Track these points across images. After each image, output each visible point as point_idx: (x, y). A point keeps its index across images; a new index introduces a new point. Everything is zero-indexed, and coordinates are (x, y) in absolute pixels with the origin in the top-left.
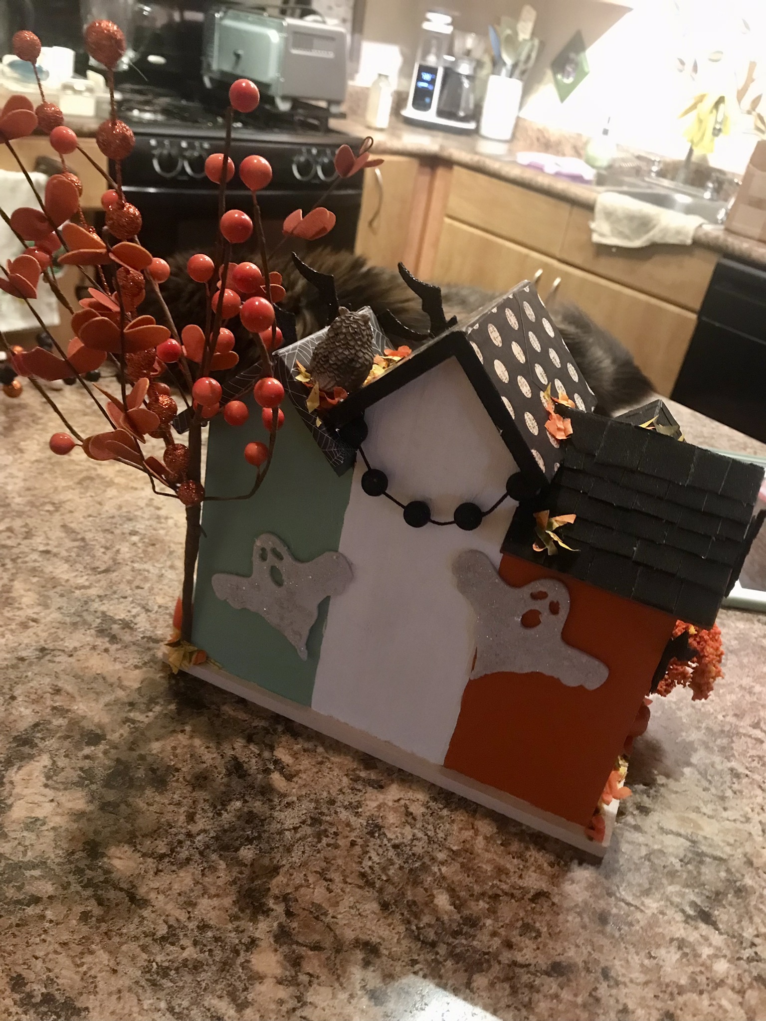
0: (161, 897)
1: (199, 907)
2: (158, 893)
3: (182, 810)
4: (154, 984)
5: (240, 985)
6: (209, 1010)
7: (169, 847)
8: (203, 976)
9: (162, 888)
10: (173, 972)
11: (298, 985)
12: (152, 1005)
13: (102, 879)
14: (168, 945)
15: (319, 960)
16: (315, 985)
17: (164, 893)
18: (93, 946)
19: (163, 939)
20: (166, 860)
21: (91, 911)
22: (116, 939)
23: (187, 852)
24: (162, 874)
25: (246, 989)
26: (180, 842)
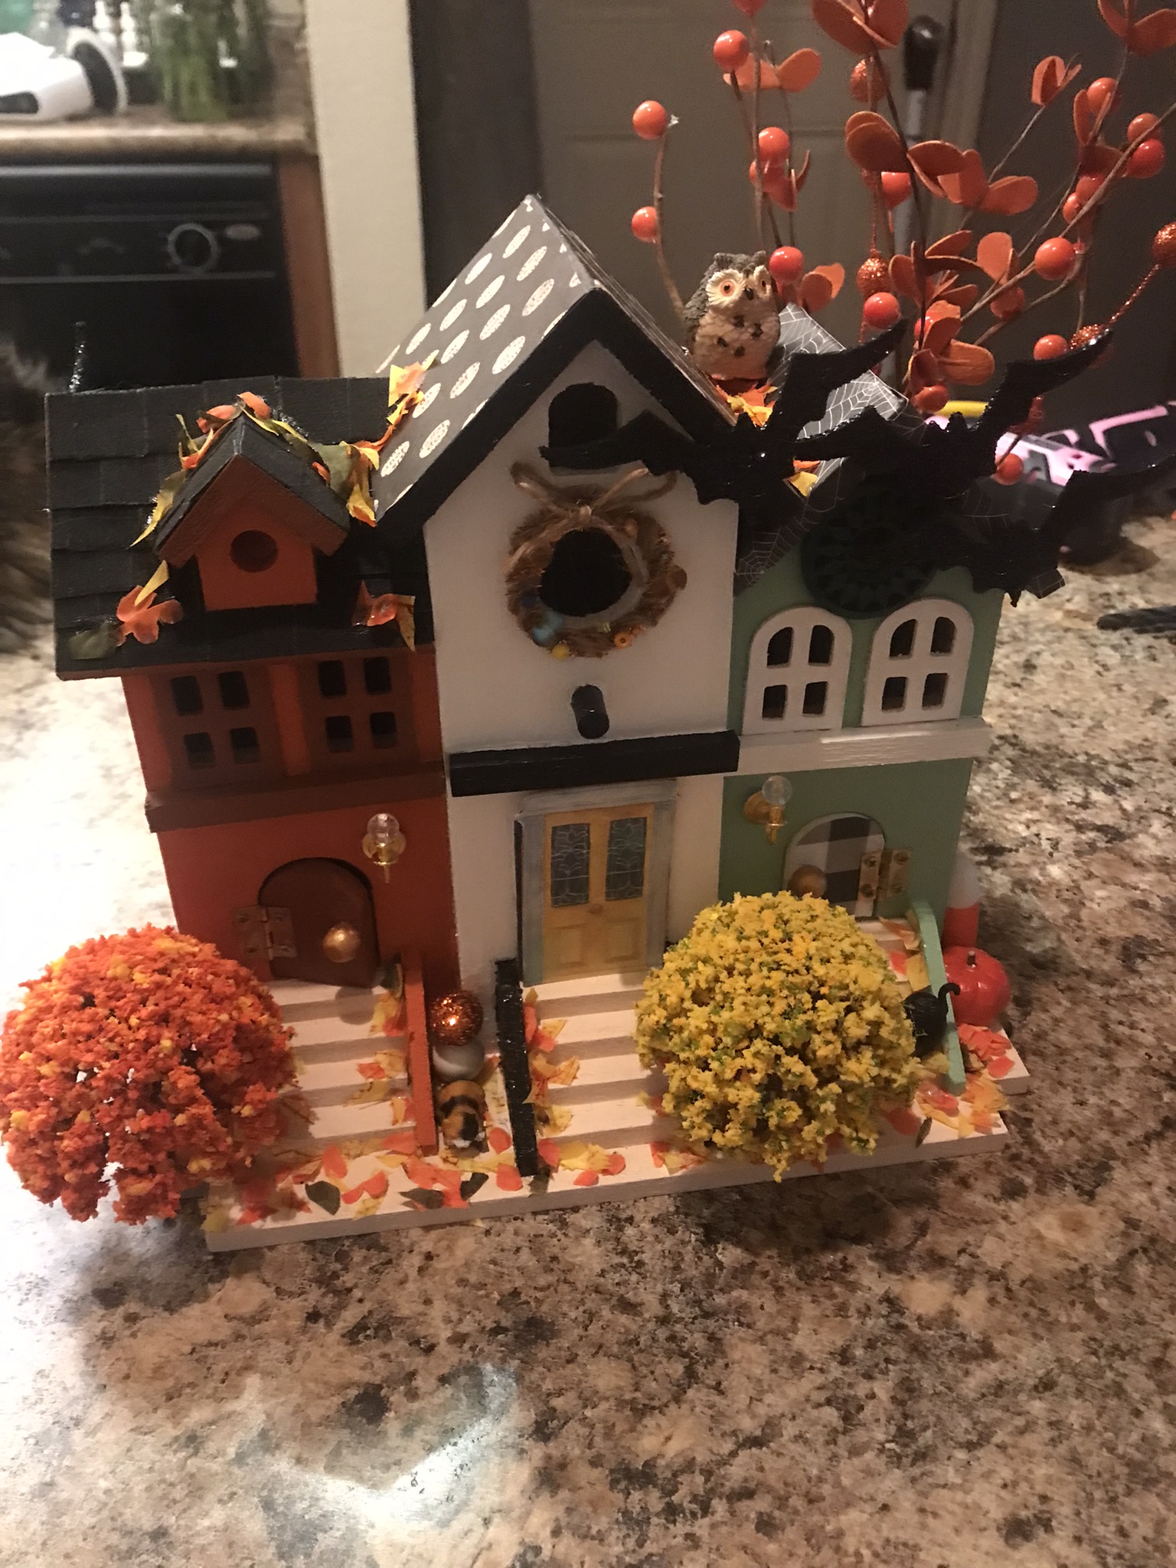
0: (769, 1398)
1: (806, 1351)
2: (760, 1400)
3: (606, 1313)
4: (921, 1456)
5: (953, 1342)
6: (983, 1395)
7: (675, 1357)
8: (925, 1384)
9: (753, 1393)
10: (910, 1424)
11: (973, 1271)
12: (957, 1471)
13: (700, 1479)
14: (861, 1416)
15: (941, 1232)
16: (979, 1252)
17: (762, 1392)
18: (829, 1528)
19: (846, 1418)
20: (700, 1369)
21: (760, 1514)
22: (826, 1489)
23: (696, 1335)
24: (725, 1384)
25: (963, 1336)
26: (672, 1338)
